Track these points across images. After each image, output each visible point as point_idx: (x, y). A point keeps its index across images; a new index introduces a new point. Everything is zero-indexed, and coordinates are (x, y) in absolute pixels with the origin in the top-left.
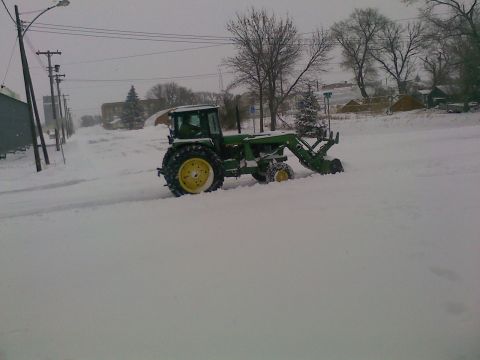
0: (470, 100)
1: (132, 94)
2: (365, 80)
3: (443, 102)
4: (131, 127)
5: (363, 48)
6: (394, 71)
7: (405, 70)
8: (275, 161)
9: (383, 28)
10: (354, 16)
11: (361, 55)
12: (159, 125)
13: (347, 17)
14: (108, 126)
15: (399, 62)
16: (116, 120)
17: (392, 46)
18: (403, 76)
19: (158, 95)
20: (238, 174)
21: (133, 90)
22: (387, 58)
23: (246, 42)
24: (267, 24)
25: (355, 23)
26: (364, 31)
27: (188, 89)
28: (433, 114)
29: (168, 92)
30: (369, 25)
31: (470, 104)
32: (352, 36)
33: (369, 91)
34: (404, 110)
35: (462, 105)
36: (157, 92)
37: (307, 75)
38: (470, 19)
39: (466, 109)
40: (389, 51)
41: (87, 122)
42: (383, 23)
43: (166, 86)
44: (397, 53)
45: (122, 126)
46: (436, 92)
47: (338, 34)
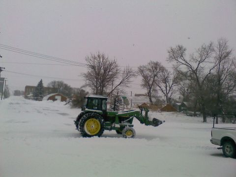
0: (197, 111)
1: (41, 83)
2: (152, 95)
3: (186, 110)
4: (37, 100)
5: (152, 79)
6: (165, 92)
7: (171, 92)
8: (128, 126)
9: (162, 72)
10: (149, 64)
11: (151, 83)
12: (49, 100)
13: (147, 64)
14: (26, 97)
15: (168, 88)
16: (31, 95)
17: (165, 80)
18: (169, 95)
19: (54, 86)
20: (110, 129)
21: (41, 81)
22: (163, 85)
23: (93, 67)
24: (104, 60)
25: (150, 67)
26: (153, 71)
27: (69, 85)
28: (180, 115)
29: (59, 85)
30: (156, 69)
31: (197, 113)
32: (147, 73)
33: (154, 100)
34: (168, 111)
35: (193, 113)
36: (53, 84)
37: (119, 87)
38: (196, 74)
39: (195, 115)
40: (164, 83)
41: (17, 93)
42: (163, 69)
43: (58, 82)
44: (167, 84)
45: (33, 98)
46: (183, 105)
47: (141, 71)
